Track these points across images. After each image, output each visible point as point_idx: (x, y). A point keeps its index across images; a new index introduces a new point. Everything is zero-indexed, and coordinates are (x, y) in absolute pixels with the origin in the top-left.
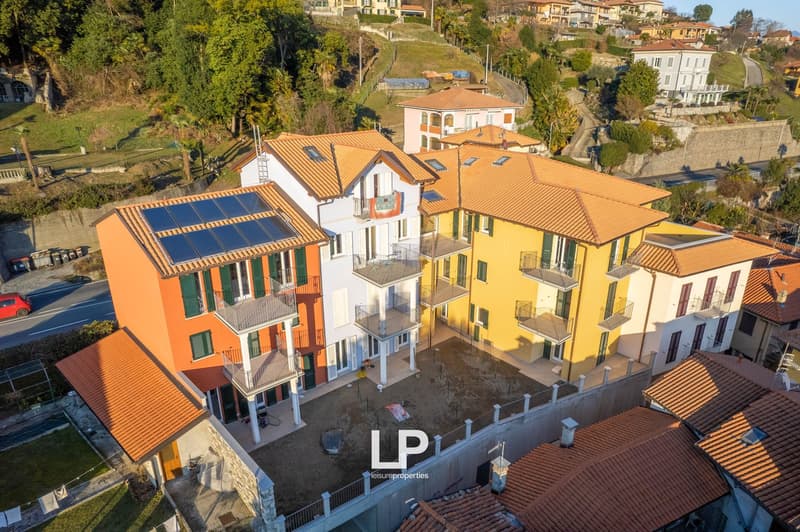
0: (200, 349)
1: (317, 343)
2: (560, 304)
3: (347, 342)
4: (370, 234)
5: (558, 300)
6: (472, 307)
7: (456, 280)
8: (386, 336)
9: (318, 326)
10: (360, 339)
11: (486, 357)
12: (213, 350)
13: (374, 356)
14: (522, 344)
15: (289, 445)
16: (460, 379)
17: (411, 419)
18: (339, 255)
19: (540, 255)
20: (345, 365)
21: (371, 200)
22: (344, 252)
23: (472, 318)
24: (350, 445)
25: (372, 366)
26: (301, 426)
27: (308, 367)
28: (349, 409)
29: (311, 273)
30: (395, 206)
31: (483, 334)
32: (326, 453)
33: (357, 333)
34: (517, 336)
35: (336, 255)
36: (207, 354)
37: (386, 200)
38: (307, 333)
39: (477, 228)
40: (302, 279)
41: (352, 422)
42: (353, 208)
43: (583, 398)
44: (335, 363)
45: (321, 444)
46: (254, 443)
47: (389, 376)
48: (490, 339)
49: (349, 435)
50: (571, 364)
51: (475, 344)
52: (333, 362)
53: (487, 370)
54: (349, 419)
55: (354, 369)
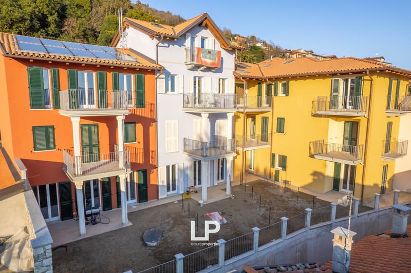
0: (42, 141)
1: (151, 163)
2: (347, 141)
3: (176, 167)
4: (197, 82)
5: (345, 138)
6: (273, 156)
7: (260, 138)
8: (206, 156)
9: (152, 148)
10: (187, 168)
11: (287, 190)
12: (55, 146)
13: (197, 186)
14: (316, 178)
15: (111, 238)
16: (268, 201)
17: (227, 223)
18: (172, 93)
19: (329, 100)
20: (174, 189)
21: (198, 49)
22: (176, 92)
23: (273, 165)
24: (170, 240)
25: (196, 192)
26: (127, 225)
27: (142, 182)
28: (172, 216)
29: (148, 99)
30: (217, 59)
31: (283, 176)
32: (146, 245)
33: (184, 162)
34: (311, 172)
35: (170, 92)
36: (48, 147)
37: (209, 52)
38: (142, 151)
39: (276, 93)
40: (140, 103)
41: (174, 224)
42: (185, 56)
43: (379, 216)
44: (165, 183)
45: (142, 239)
46: (80, 235)
47: (209, 197)
48: (288, 179)
49: (170, 233)
50: (363, 186)
51: (276, 183)
52: (163, 182)
53: (289, 197)
54: (171, 222)
55: (181, 192)
